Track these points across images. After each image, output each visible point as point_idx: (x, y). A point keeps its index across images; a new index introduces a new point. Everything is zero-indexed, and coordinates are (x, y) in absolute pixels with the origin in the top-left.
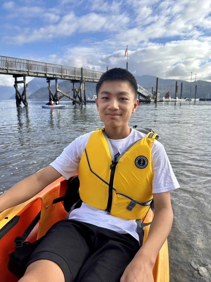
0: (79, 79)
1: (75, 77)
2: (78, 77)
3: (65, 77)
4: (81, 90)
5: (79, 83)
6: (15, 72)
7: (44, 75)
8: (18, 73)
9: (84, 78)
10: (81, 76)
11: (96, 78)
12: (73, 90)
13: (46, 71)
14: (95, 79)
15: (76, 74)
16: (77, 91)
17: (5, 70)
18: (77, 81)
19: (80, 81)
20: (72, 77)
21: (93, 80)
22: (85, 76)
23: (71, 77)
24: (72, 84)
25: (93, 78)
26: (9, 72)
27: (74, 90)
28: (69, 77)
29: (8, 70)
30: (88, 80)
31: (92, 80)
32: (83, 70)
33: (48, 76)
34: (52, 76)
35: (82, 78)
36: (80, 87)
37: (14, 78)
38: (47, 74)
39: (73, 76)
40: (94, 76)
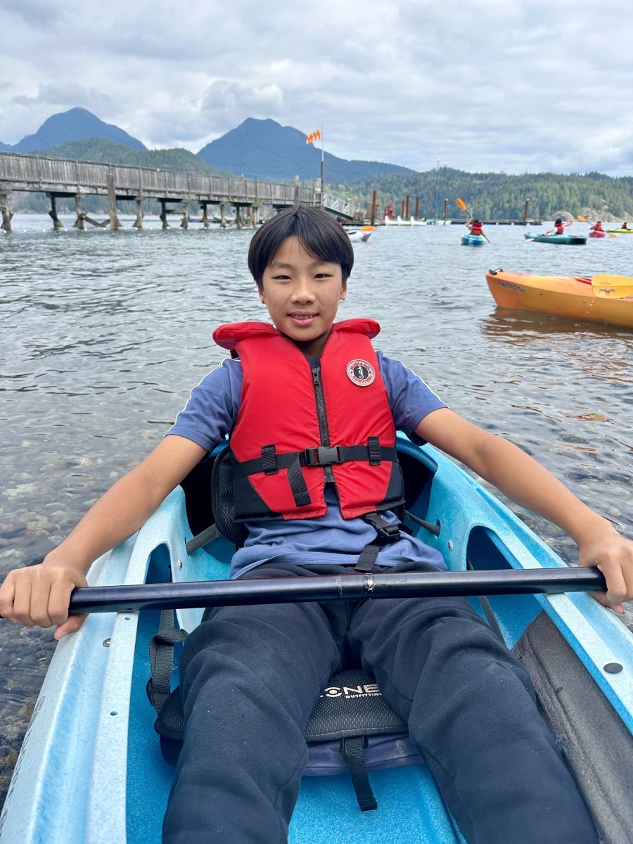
5: (250, 209)
15: (248, 191)
18: (247, 205)
35: (256, 199)
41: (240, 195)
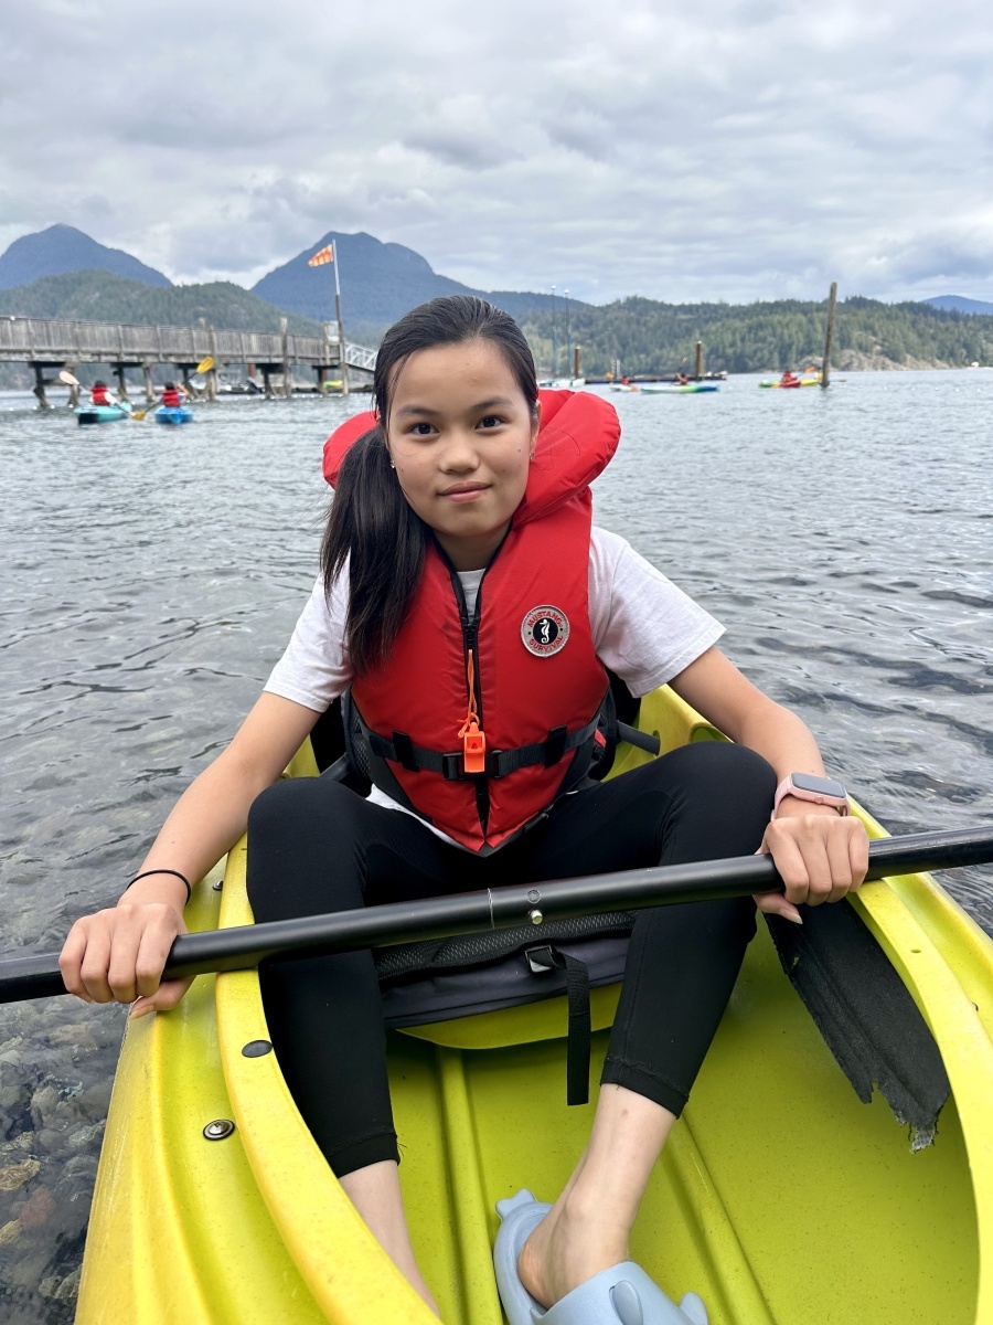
1: (193, 355)
2: (199, 353)
3: (167, 359)
6: (48, 357)
7: (114, 359)
8: (54, 357)
9: (218, 355)
10: (208, 352)
13: (120, 346)
15: (195, 345)
17: (25, 355)
20: (185, 355)
21: (243, 360)
23: (183, 357)
25: (241, 353)
28: (179, 356)
30: (229, 360)
31: (240, 361)
33: (126, 359)
34: (135, 359)
38: (123, 356)
39: (189, 352)
40: (243, 348)
41: (180, 351)
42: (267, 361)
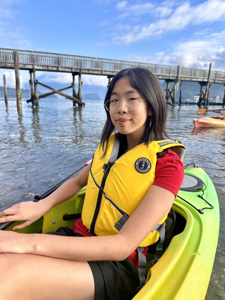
0: (174, 78)
1: (169, 76)
2: (172, 76)
3: (158, 77)
4: (174, 90)
5: (173, 83)
6: (108, 73)
8: (111, 73)
9: (180, 77)
10: (176, 75)
11: (195, 76)
12: (166, 90)
14: (193, 78)
16: (170, 91)
18: (172, 81)
19: (174, 81)
21: (191, 79)
22: (182, 74)
23: (165, 77)
24: (166, 83)
25: (190, 77)
26: (103, 73)
27: (168, 90)
28: (163, 76)
29: (102, 71)
30: (185, 79)
31: (189, 79)
32: (179, 68)
35: (177, 77)
36: (174, 87)
37: (108, 79)
39: (168, 75)
40: (192, 75)
42: (202, 80)
